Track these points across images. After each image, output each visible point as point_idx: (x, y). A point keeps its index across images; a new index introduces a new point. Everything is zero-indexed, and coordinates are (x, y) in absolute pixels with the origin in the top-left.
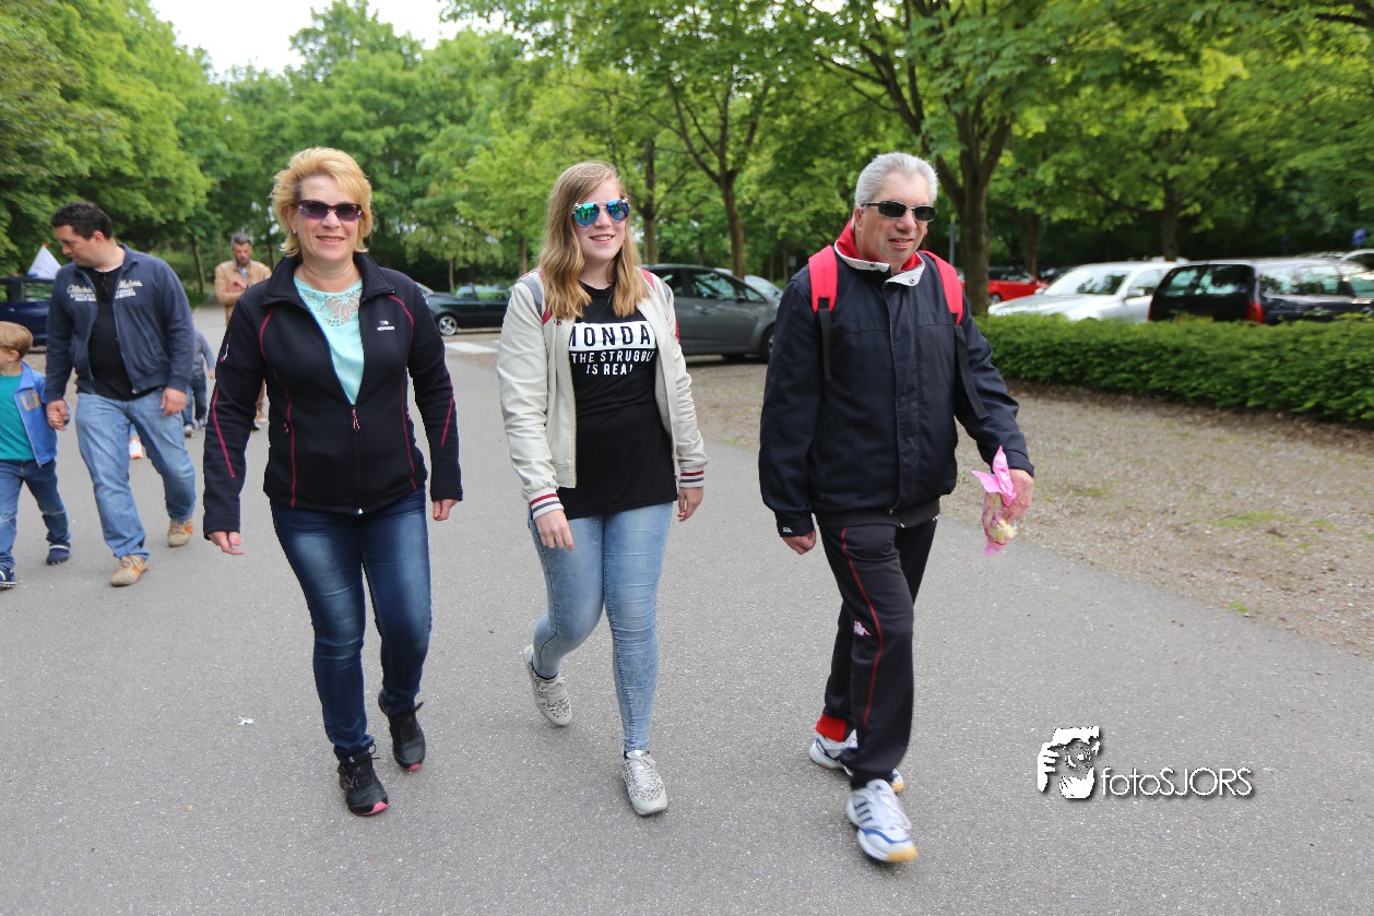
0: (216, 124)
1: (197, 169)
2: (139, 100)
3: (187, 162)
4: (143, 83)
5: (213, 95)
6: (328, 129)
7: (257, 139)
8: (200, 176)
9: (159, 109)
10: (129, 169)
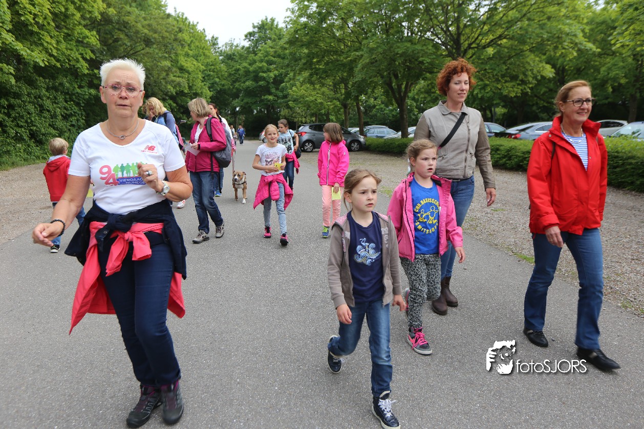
0: (216, 70)
1: (207, 89)
2: (190, 67)
3: (204, 87)
4: (193, 60)
5: (215, 59)
6: (254, 72)
7: (230, 75)
8: (209, 91)
9: (197, 69)
10: (186, 91)
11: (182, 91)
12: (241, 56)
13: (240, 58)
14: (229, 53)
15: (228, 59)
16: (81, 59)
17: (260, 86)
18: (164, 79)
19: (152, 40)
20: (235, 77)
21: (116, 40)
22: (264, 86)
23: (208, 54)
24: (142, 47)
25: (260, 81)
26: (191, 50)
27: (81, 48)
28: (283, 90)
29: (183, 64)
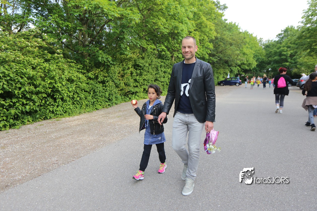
0: (260, 53)
1: (255, 61)
2: (248, 53)
4: (250, 50)
5: (260, 48)
6: (279, 52)
7: (267, 54)
8: (255, 62)
9: (251, 53)
10: (245, 62)
11: (244, 63)
12: (273, 45)
13: (273, 46)
14: (268, 44)
15: (267, 47)
16: (206, 54)
17: (282, 58)
18: (236, 58)
19: (233, 44)
20: (269, 55)
21: (219, 45)
22: (284, 58)
23: (257, 46)
24: (228, 47)
25: (282, 56)
26: (249, 45)
27: (207, 50)
28: (294, 60)
29: (245, 51)
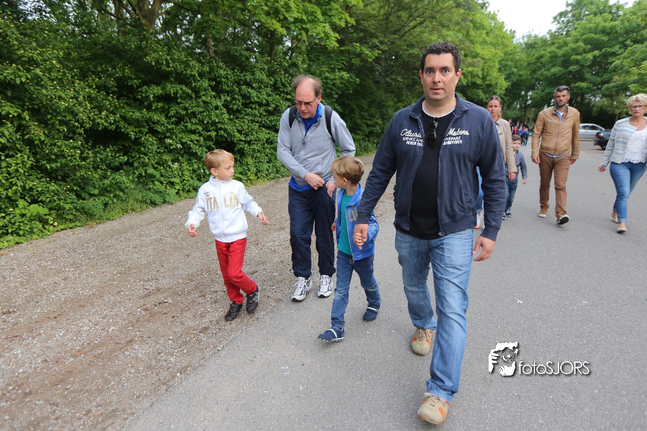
0: (514, 60)
1: (503, 79)
3: (500, 77)
5: (514, 49)
6: (564, 56)
8: (504, 82)
10: (479, 82)
11: (475, 83)
14: (528, 43)
17: (570, 72)
22: (576, 71)
23: (508, 43)
25: (570, 65)
29: (479, 51)
